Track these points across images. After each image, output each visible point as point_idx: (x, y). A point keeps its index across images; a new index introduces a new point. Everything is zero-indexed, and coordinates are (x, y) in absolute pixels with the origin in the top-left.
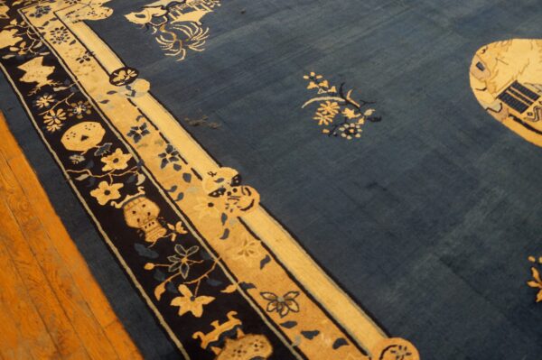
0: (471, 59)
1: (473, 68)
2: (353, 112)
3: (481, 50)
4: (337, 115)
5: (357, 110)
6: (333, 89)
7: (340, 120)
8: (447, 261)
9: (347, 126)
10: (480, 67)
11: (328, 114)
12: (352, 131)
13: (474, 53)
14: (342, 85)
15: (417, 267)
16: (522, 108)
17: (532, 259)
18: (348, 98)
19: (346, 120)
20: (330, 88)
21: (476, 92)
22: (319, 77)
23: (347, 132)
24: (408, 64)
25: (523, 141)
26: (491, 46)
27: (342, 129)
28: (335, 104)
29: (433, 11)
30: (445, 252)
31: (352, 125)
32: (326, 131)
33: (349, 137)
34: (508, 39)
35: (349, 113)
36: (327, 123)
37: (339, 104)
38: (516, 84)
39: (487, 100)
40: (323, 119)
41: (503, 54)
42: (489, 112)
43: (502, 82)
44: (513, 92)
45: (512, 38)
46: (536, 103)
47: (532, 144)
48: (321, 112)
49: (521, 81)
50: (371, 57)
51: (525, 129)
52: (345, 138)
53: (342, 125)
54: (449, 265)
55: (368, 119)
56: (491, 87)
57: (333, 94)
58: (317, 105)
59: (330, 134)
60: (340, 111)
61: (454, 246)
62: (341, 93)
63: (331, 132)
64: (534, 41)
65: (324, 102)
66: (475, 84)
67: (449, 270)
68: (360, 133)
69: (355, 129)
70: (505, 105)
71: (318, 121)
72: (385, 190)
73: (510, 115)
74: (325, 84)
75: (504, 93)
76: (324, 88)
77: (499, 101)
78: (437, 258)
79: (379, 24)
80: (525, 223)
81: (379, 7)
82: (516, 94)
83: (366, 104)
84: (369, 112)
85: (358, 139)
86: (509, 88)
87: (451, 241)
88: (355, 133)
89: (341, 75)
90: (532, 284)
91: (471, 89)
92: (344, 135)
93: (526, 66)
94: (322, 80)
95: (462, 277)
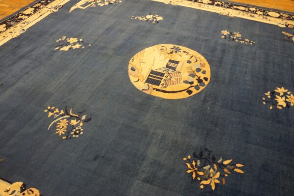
0: (128, 67)
1: (130, 71)
2: (75, 120)
3: (131, 61)
4: (68, 126)
5: (78, 119)
6: (62, 112)
7: (70, 128)
8: (146, 181)
9: (74, 130)
10: (133, 69)
11: (63, 127)
12: (78, 132)
13: (128, 63)
14: (66, 107)
15: (132, 191)
16: (158, 83)
17: (185, 159)
18: (71, 114)
19: (73, 127)
20: (60, 112)
21: (134, 84)
22: (53, 108)
23: (75, 134)
24: (97, 82)
25: (163, 100)
26: (135, 56)
27: (72, 133)
28: (65, 120)
29: (103, 48)
30: (143, 176)
31: (77, 128)
32: (64, 138)
33: (77, 136)
34: (142, 50)
35: (74, 122)
36: (64, 133)
37: (67, 119)
38: (152, 72)
39: (141, 85)
40: (61, 132)
41: (142, 58)
42: (143, 91)
43: (145, 73)
44: (152, 76)
45: (144, 48)
46: (164, 78)
47: (168, 99)
48: (59, 128)
49: (154, 69)
50: (77, 85)
51: (163, 93)
52: (75, 137)
53: (72, 131)
54: (148, 182)
55: (85, 121)
56: (141, 78)
57: (63, 115)
58: (55, 124)
59: (67, 139)
60: (68, 123)
61: (147, 171)
62: (67, 113)
63: (67, 137)
64: (154, 47)
65: (59, 121)
66: (133, 79)
67: (148, 185)
68: (82, 131)
69: (79, 130)
70: (150, 85)
71: (59, 133)
72: (104, 157)
73: (154, 89)
74: (57, 111)
75: (148, 78)
76: (57, 113)
77: (147, 84)
78: (140, 181)
79: (77, 65)
80: (176, 142)
81: (75, 56)
82: (154, 77)
83: (81, 113)
84: (84, 118)
85: (82, 134)
86: (149, 75)
87: (144, 169)
88: (80, 133)
89: (64, 102)
90: (189, 171)
91: (131, 83)
92: (74, 136)
93: (154, 60)
94: (54, 109)
95: (155, 185)
